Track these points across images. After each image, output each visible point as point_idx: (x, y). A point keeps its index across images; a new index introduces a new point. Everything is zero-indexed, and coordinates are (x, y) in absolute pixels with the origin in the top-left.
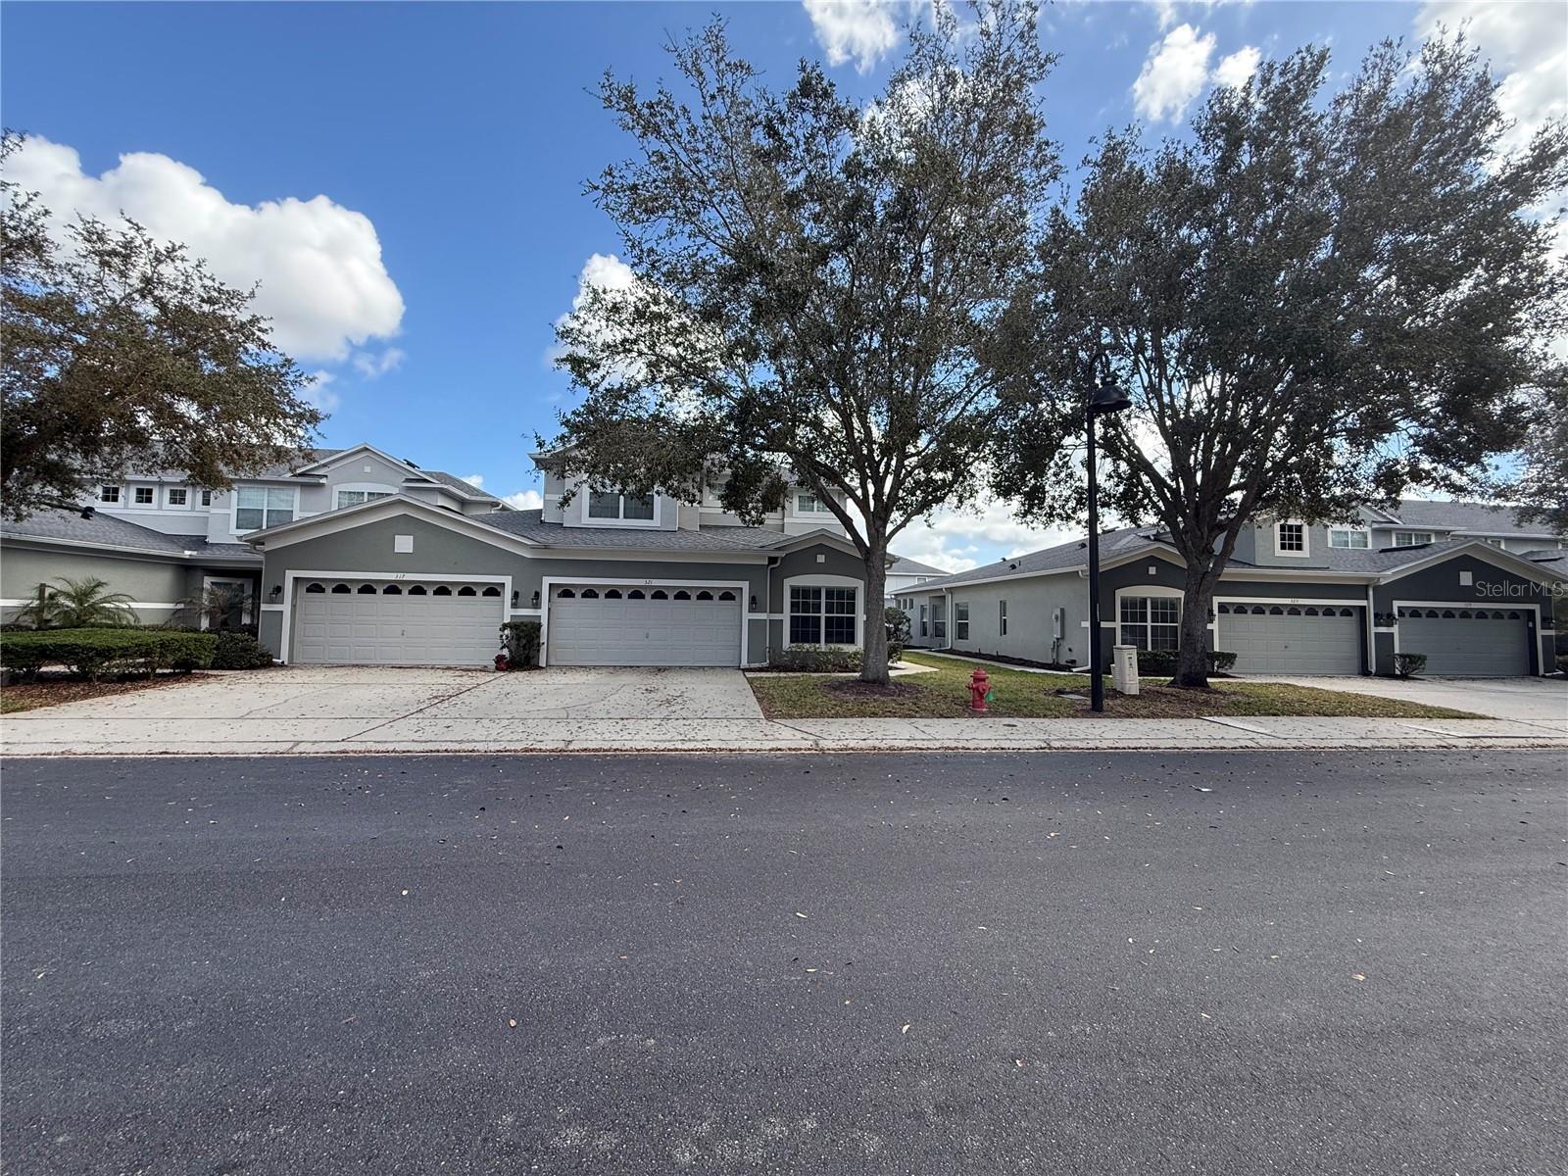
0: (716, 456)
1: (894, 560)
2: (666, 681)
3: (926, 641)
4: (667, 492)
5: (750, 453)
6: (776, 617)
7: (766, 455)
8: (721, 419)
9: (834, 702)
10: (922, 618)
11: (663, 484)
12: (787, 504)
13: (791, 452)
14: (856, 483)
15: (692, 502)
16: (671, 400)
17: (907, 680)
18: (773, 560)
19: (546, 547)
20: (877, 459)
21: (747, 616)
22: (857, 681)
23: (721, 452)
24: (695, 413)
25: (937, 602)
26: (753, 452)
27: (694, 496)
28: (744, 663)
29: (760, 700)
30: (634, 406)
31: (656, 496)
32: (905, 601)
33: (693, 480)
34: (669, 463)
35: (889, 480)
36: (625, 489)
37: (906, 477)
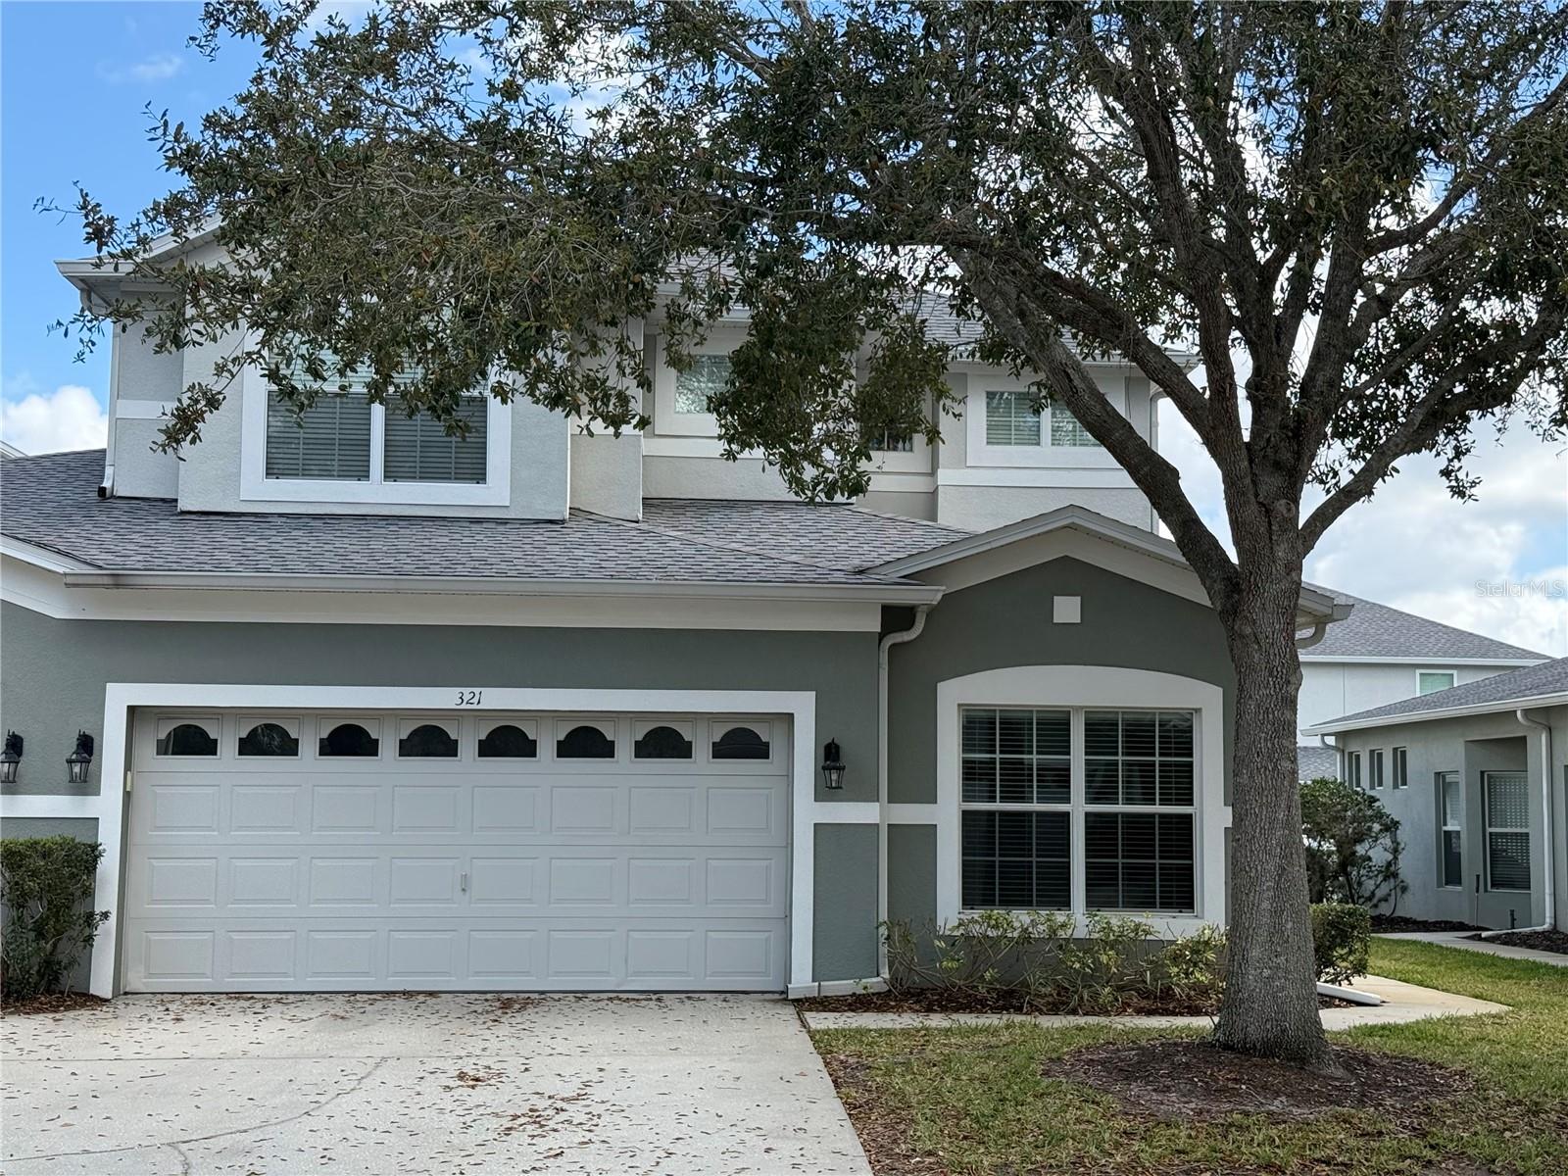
0: (699, 262)
1: (1329, 611)
2: (528, 1044)
3: (1458, 900)
4: (531, 389)
5: (817, 249)
6: (910, 814)
7: (868, 256)
8: (716, 135)
9: (1121, 1124)
10: (1441, 817)
11: (517, 361)
12: (946, 423)
13: (955, 243)
14: (1186, 345)
15: (615, 422)
16: (543, 73)
17: (1391, 1046)
18: (896, 617)
19: (118, 581)
20: (1262, 257)
21: (809, 812)
22: (1204, 1048)
23: (716, 248)
24: (625, 114)
25: (1495, 763)
26: (823, 247)
27: (623, 399)
28: (802, 980)
29: (856, 1112)
30: (417, 97)
31: (494, 404)
32: (1376, 758)
33: (622, 348)
34: (538, 290)
35: (1308, 328)
36: (387, 379)
37: (1369, 315)
